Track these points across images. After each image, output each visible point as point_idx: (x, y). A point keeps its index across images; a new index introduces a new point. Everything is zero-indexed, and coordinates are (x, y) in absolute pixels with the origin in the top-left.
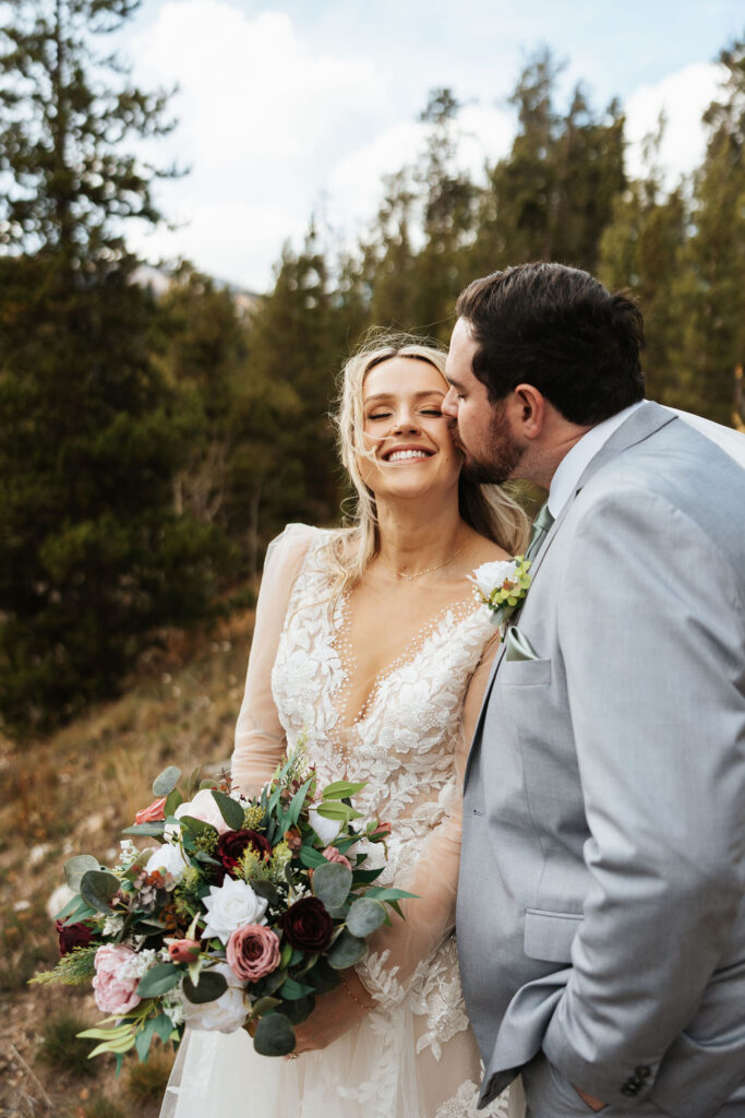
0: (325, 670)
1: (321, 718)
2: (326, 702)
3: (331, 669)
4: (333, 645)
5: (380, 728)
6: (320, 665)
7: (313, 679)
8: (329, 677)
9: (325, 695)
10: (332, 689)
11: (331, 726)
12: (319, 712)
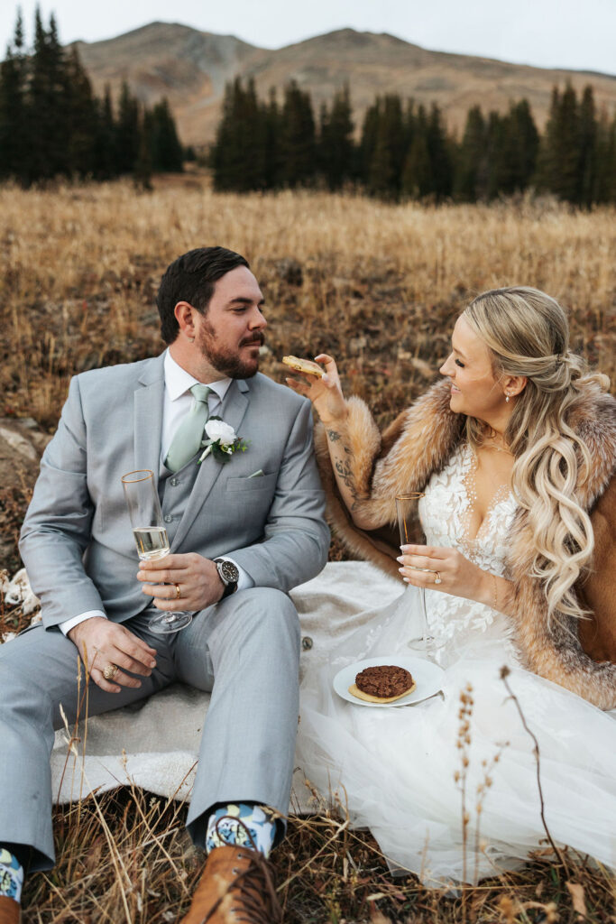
0: (456, 499)
1: (452, 530)
2: (456, 521)
3: (460, 498)
4: (463, 482)
5: (495, 545)
6: (453, 495)
7: (448, 504)
8: (459, 504)
9: (455, 515)
10: (460, 512)
11: (460, 536)
12: (451, 526)
